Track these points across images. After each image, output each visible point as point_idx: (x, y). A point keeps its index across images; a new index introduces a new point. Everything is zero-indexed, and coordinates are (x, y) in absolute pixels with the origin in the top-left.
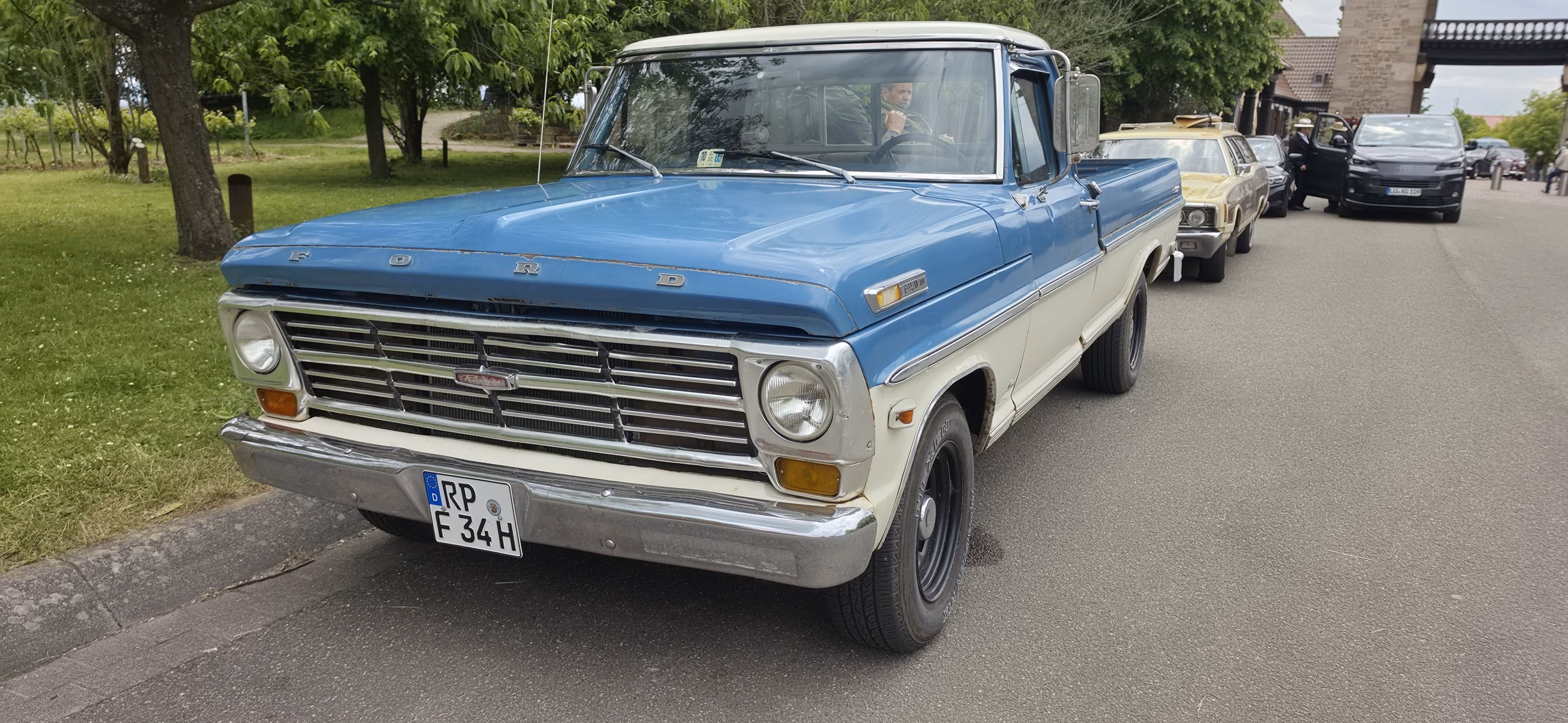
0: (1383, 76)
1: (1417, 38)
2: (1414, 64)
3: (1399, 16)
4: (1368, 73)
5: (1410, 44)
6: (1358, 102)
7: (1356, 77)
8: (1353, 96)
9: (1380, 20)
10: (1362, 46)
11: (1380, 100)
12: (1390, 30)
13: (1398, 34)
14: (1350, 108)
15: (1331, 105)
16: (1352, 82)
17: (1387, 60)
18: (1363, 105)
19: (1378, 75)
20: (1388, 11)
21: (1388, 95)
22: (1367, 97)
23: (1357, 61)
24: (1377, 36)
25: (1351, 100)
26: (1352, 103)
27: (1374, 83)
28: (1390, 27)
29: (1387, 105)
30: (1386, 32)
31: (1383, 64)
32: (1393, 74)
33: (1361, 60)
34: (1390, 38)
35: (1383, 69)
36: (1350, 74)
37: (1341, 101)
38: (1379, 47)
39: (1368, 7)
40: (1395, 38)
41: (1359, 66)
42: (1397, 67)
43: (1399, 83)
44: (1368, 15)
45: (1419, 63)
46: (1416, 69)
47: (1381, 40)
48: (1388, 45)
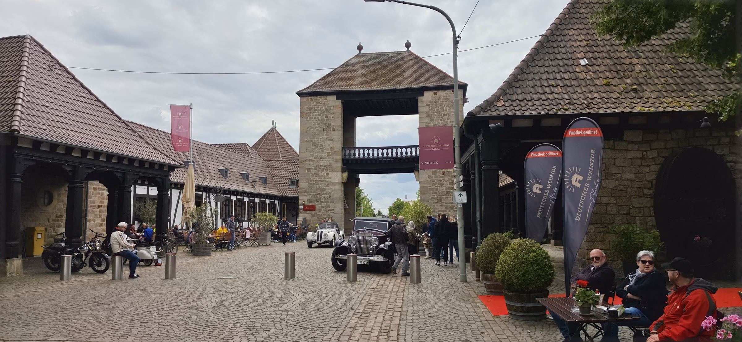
0: (325, 180)
1: (340, 157)
2: (341, 172)
3: (329, 145)
4: (317, 179)
5: (336, 161)
6: (314, 196)
7: (311, 181)
8: (311, 192)
9: (319, 148)
10: (312, 163)
11: (324, 194)
13: (330, 156)
14: (310, 200)
15: (300, 198)
16: (309, 184)
17: (326, 170)
18: (317, 197)
19: (323, 179)
20: (322, 143)
21: (329, 191)
22: (318, 192)
23: (311, 171)
24: (319, 157)
25: (310, 195)
27: (321, 184)
28: (325, 152)
29: (330, 196)
30: (323, 155)
31: (325, 173)
32: (331, 178)
33: (313, 171)
34: (326, 158)
35: (325, 176)
36: (307, 179)
37: (305, 195)
38: (321, 163)
39: (312, 141)
40: (329, 158)
41: (312, 174)
42: (332, 174)
43: (334, 184)
44: (312, 145)
45: (343, 172)
46: (342, 175)
47: (321, 159)
48: (325, 162)
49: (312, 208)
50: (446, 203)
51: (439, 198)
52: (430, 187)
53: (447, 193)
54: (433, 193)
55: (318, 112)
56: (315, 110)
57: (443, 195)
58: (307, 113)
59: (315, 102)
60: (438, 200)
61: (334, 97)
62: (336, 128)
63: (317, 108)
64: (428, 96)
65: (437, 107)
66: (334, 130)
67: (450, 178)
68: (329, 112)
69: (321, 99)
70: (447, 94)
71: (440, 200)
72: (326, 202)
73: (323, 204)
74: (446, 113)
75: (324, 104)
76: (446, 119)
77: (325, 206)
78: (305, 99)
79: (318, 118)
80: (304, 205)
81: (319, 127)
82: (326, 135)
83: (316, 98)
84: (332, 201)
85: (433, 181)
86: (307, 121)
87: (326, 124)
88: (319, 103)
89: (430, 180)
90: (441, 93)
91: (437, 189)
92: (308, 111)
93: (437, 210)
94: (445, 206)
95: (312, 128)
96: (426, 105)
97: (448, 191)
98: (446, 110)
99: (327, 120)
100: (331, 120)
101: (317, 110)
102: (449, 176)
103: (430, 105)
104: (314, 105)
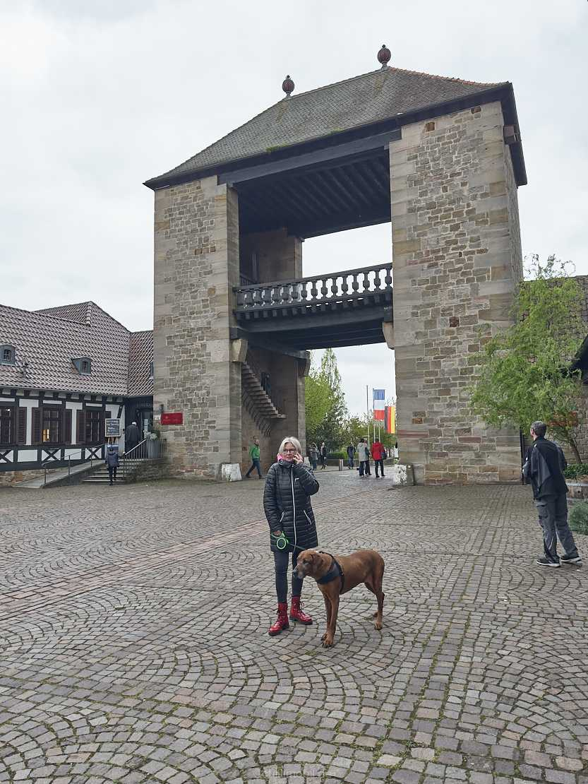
0: (199, 359)
1: (225, 308)
2: (228, 341)
3: (205, 285)
4: (185, 357)
5: (220, 316)
6: (180, 393)
7: (175, 363)
8: (174, 386)
9: (188, 292)
10: (176, 325)
11: (200, 388)
12: (199, 302)
13: (205, 306)
15: (155, 399)
16: (171, 369)
17: (201, 338)
18: (185, 395)
19: (195, 357)
20: (194, 280)
21: (208, 381)
22: (188, 385)
23: (173, 342)
24: (188, 311)
25: (172, 391)
26: (174, 395)
27: (192, 367)
28: (198, 299)
29: (208, 393)
30: (196, 306)
31: (198, 343)
33: (178, 341)
34: (201, 312)
35: (198, 350)
36: (168, 359)
37: (163, 393)
38: (192, 324)
39: (175, 279)
40: (205, 312)
41: (175, 349)
42: (211, 346)
43: (216, 365)
44: (176, 288)
45: (232, 338)
46: (231, 347)
47: (193, 316)
48: (199, 320)
49: (176, 419)
50: (461, 399)
51: (445, 386)
52: (420, 359)
53: (464, 372)
54: (428, 373)
55: (185, 218)
56: (180, 214)
57: (454, 379)
58: (166, 223)
59: (179, 197)
60: (441, 393)
61: (214, 180)
63: (183, 208)
64: (413, 135)
65: (434, 160)
66: (214, 250)
67: (471, 333)
68: (204, 214)
69: (189, 189)
70: (460, 121)
71: (447, 392)
72: (203, 405)
73: (195, 411)
74: (457, 169)
75: (195, 198)
76: (457, 186)
77: (199, 413)
78: (162, 193)
79: (185, 229)
80: (162, 412)
81: (187, 246)
82: (199, 263)
83: (180, 187)
84: (213, 404)
85: (427, 346)
86: (166, 238)
87: (200, 239)
88: (187, 198)
90: (443, 123)
91: (438, 364)
92: (168, 218)
93: (438, 418)
94: (459, 405)
95: (174, 252)
96: (409, 160)
97: (466, 366)
98: (458, 162)
99: (201, 231)
100: (209, 229)
101: (183, 213)
102: (469, 329)
103: (416, 157)
104: (178, 204)
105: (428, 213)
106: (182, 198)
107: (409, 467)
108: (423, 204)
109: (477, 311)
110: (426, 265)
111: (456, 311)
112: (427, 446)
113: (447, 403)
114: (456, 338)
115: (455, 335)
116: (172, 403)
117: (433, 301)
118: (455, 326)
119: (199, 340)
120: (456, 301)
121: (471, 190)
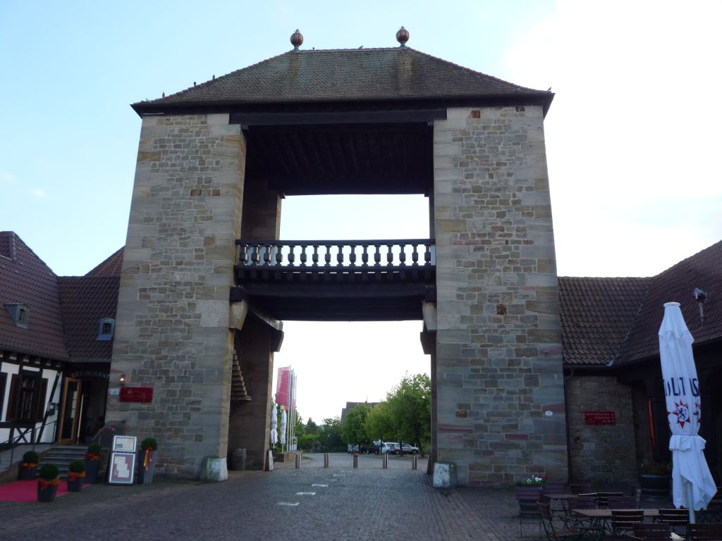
0: (183, 320)
1: (228, 263)
2: (228, 302)
3: (201, 232)
4: (164, 316)
5: (218, 271)
6: (152, 362)
7: (148, 322)
8: (144, 352)
9: (176, 237)
10: (154, 275)
11: (181, 358)
12: (191, 251)
13: (201, 257)
14: (141, 372)
15: (114, 366)
16: (142, 330)
17: (189, 296)
18: (159, 366)
19: (178, 318)
20: (187, 225)
21: (193, 350)
22: (164, 353)
23: (148, 297)
24: (174, 261)
25: (141, 358)
26: (143, 363)
27: (173, 330)
28: (190, 248)
29: (193, 365)
30: (185, 255)
31: (184, 301)
32: (199, 316)
33: (155, 296)
34: (191, 264)
35: (183, 309)
36: (138, 316)
37: (127, 360)
38: (178, 277)
39: (159, 219)
40: (198, 264)
41: (150, 305)
42: (203, 307)
43: (208, 331)
44: (161, 231)
45: (233, 299)
46: (231, 310)
47: (180, 267)
48: (189, 273)
49: (143, 395)
50: (509, 393)
51: (492, 377)
52: (466, 345)
53: (511, 363)
54: (473, 362)
55: (183, 152)
56: (175, 146)
57: (502, 370)
58: (154, 154)
59: (176, 129)
60: (487, 384)
61: (225, 117)
62: (223, 191)
63: (180, 141)
64: (458, 118)
65: (480, 146)
66: (217, 193)
67: (518, 323)
68: (209, 152)
69: (192, 123)
70: (505, 115)
71: (494, 384)
72: (183, 379)
73: (172, 387)
74: (503, 159)
75: (198, 134)
76: (503, 175)
77: (178, 390)
78: (154, 121)
79: (181, 165)
80: (122, 385)
81: (181, 185)
82: (196, 207)
83: (179, 118)
85: (473, 331)
86: (153, 171)
87: (200, 180)
88: (187, 131)
89: (464, 326)
90: (489, 114)
91: (484, 353)
92: (158, 149)
93: (485, 412)
94: (507, 399)
95: (162, 189)
96: (454, 140)
97: (514, 357)
98: (504, 153)
99: (202, 169)
100: (213, 169)
101: (179, 146)
102: (517, 318)
103: (462, 140)
104: (173, 136)
105: (474, 196)
106: (181, 130)
107: (452, 466)
108: (468, 186)
109: (523, 302)
110: (472, 247)
111: (503, 299)
112: (472, 443)
113: (493, 396)
114: (504, 326)
115: (502, 324)
116: (137, 374)
117: (479, 285)
118: (502, 314)
119: (186, 297)
120: (504, 289)
121: (517, 181)
